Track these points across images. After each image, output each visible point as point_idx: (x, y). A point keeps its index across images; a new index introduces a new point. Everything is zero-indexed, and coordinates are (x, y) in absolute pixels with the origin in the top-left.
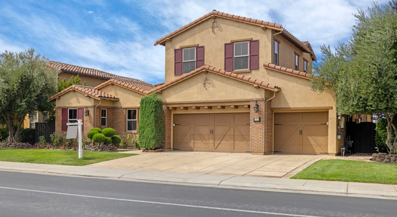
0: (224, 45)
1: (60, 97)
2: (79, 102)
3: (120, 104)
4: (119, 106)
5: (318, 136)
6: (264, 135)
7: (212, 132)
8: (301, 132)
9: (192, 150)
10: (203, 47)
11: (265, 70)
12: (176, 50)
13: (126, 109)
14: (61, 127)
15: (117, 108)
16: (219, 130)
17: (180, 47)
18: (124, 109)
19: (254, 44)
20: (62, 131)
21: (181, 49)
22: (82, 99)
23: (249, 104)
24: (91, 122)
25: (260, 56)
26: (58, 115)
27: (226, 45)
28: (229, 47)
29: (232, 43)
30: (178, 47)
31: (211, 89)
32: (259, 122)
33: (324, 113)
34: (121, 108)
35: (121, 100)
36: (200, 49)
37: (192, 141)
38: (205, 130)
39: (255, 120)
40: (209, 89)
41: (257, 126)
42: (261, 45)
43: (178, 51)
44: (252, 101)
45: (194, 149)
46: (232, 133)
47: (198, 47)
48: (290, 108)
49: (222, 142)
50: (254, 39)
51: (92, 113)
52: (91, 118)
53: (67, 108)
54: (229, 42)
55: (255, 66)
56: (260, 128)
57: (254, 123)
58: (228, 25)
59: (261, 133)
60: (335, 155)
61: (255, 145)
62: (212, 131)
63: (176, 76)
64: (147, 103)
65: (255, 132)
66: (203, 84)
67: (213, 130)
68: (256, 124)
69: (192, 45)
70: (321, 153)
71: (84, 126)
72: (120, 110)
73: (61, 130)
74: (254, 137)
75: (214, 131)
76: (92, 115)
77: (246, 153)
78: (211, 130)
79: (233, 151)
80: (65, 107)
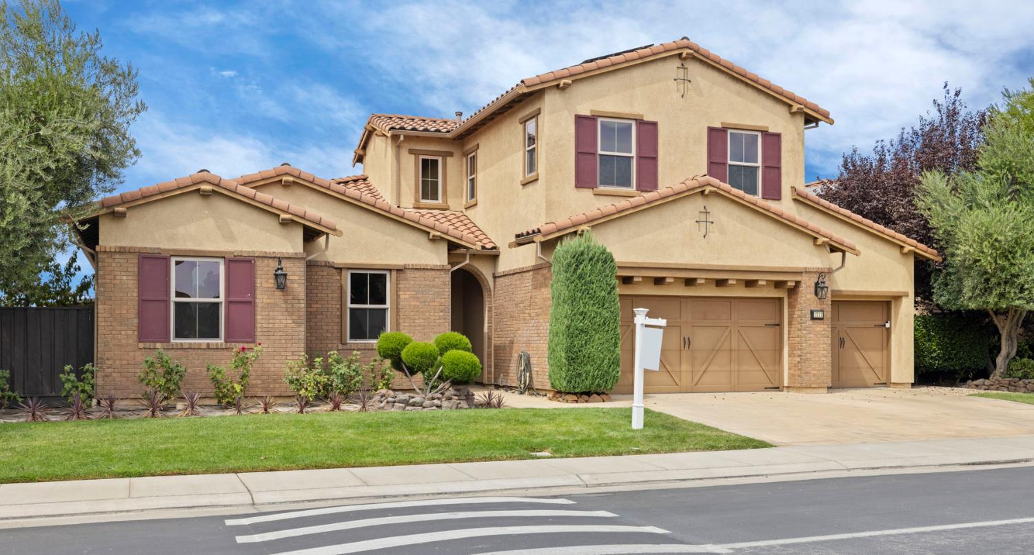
0: (706, 131)
1: (128, 209)
2: (231, 238)
5: (870, 349)
6: (830, 348)
7: (687, 343)
8: (842, 343)
10: (654, 125)
11: (793, 204)
12: (579, 119)
13: (349, 269)
14: (135, 328)
15: (314, 265)
16: (703, 340)
17: (591, 111)
19: (773, 140)
20: (140, 342)
21: (594, 118)
23: (798, 278)
24: (290, 312)
25: (783, 170)
26: (118, 282)
27: (711, 130)
28: (716, 135)
29: (724, 130)
30: (586, 112)
31: (714, 236)
32: (821, 319)
33: (886, 304)
34: (328, 266)
36: (648, 130)
39: (816, 315)
40: (712, 235)
41: (818, 329)
42: (785, 146)
43: (585, 121)
44: (808, 272)
46: (734, 346)
47: (641, 123)
49: (710, 368)
50: (771, 130)
51: (296, 278)
52: (291, 297)
53: (167, 255)
54: (718, 125)
55: (773, 192)
56: (823, 333)
57: (810, 322)
58: (714, 84)
59: (825, 346)
60: (912, 385)
61: (813, 372)
62: (687, 340)
63: (581, 190)
64: (598, 261)
65: (812, 342)
66: (697, 222)
67: (689, 339)
68: (815, 326)
69: (627, 114)
70: (875, 384)
71: (259, 325)
73: (135, 338)
74: (810, 353)
75: (691, 340)
76: (296, 286)
77: (763, 391)
78: (684, 338)
79: (736, 387)
80: (156, 251)
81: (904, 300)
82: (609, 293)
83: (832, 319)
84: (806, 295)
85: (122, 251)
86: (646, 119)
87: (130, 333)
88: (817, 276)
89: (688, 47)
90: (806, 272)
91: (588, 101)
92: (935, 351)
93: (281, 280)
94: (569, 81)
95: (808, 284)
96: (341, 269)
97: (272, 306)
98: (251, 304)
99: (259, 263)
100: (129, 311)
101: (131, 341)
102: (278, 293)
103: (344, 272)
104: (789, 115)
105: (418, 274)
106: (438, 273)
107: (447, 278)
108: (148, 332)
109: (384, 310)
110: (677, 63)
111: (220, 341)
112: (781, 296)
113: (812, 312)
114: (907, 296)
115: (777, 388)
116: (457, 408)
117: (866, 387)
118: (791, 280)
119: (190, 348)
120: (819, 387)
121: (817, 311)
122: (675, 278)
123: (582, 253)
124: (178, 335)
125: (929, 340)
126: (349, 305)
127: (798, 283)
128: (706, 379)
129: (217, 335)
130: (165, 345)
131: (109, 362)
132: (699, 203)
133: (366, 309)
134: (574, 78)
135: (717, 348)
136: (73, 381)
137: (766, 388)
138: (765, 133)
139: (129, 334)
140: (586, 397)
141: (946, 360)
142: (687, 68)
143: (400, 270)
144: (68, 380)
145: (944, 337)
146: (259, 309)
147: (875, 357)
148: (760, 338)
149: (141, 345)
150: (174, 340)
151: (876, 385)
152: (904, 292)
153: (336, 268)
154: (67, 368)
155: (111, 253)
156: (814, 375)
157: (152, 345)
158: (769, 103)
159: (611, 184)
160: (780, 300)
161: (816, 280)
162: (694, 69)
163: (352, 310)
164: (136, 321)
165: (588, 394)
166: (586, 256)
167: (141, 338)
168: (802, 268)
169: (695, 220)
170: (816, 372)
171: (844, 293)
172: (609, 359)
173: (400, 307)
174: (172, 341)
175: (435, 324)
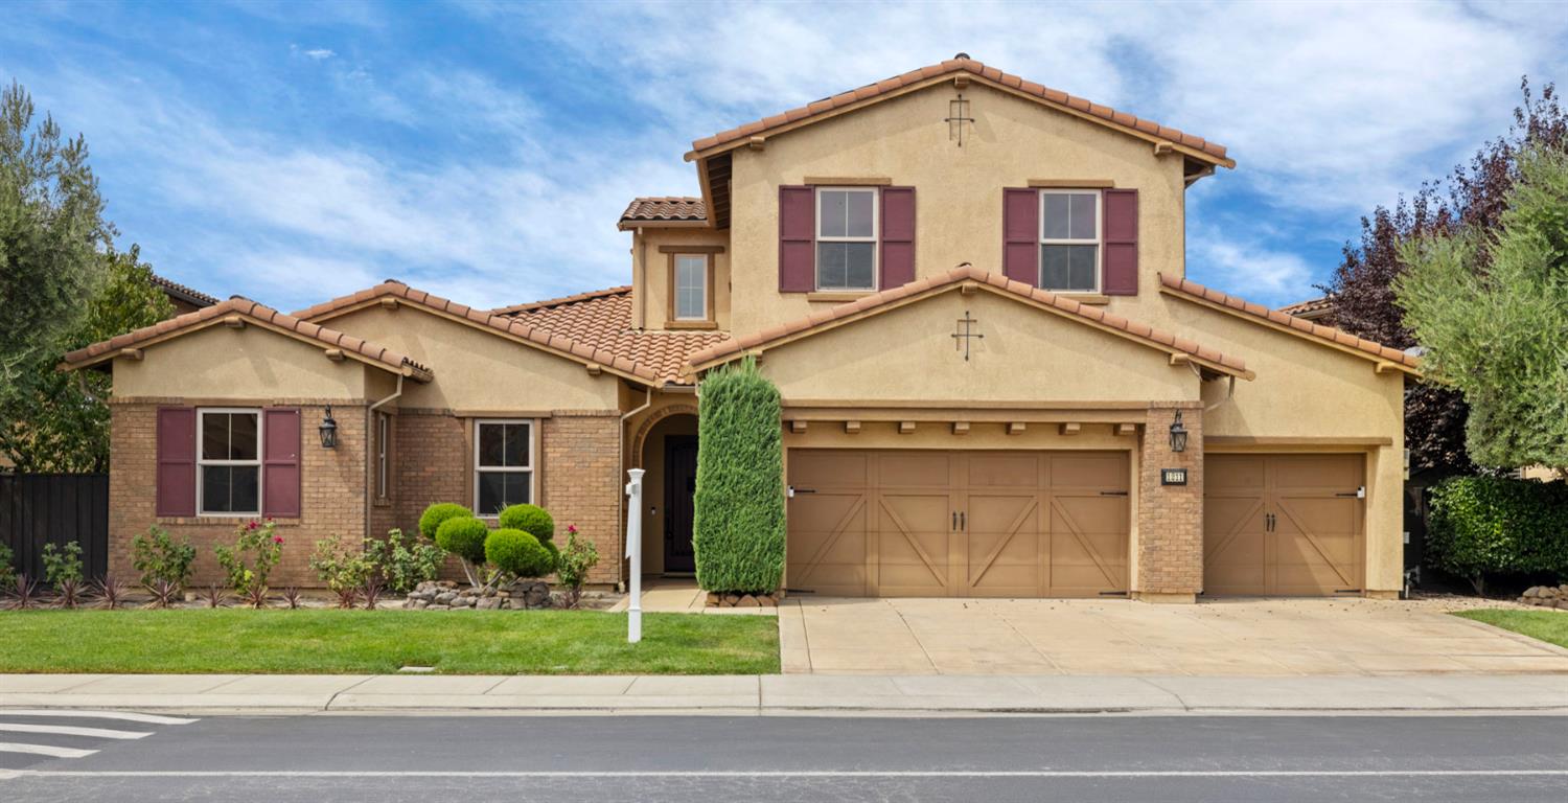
0: (1000, 194)
1: (142, 350)
2: (271, 381)
3: (440, 396)
4: (434, 404)
5: (1327, 534)
6: (1199, 531)
7: (960, 521)
8: (1271, 523)
9: (870, 594)
10: (910, 191)
11: (1160, 302)
12: (785, 191)
13: (474, 418)
14: (154, 499)
15: (428, 414)
16: (987, 515)
17: (806, 179)
18: (462, 419)
19: (1122, 203)
20: (158, 516)
21: (808, 189)
22: (287, 366)
23: (1140, 419)
24: (346, 477)
25: (1143, 247)
26: (132, 441)
27: (1009, 193)
28: (1019, 203)
29: (1032, 191)
30: (795, 178)
31: (984, 356)
32: (1184, 484)
33: (1356, 458)
34: (448, 414)
35: (443, 379)
36: (900, 199)
37: (872, 559)
38: (926, 516)
39: (1170, 477)
40: (980, 355)
41: (1175, 500)
42: (1146, 209)
43: (795, 195)
44: (1156, 409)
45: (883, 589)
46: (1044, 526)
47: (886, 190)
48: (1252, 438)
49: (1001, 560)
50: (1119, 186)
51: (355, 432)
52: (347, 458)
53: (191, 406)
54: (1022, 184)
55: (1123, 282)
56: (1185, 506)
57: (1161, 490)
58: (1015, 120)
59: (1189, 527)
60: (1397, 595)
61: (1165, 569)
62: (958, 517)
63: (788, 295)
64: (747, 399)
65: (1165, 521)
66: (953, 336)
67: (962, 515)
68: (1169, 495)
69: (862, 179)
70: (1337, 591)
71: (305, 495)
72: (438, 425)
73: (154, 511)
74: (1161, 539)
75: (966, 517)
76: (354, 442)
77: (1098, 598)
78: (954, 514)
79: (1047, 590)
80: (179, 402)
81: (1383, 452)
82: (765, 447)
83: (1207, 484)
84: (1157, 443)
85: (139, 403)
86: (896, 183)
87: (147, 505)
88: (1173, 415)
89: (962, 69)
90: (1154, 409)
91: (797, 165)
92: (1499, 538)
93: (331, 436)
94: (761, 138)
95: (1157, 429)
96: (464, 418)
97: (321, 470)
98: (297, 467)
99: (306, 413)
100: (147, 479)
101: (148, 515)
102: (331, 453)
103: (468, 423)
104: (1153, 160)
105: (573, 423)
106: (603, 422)
107: (615, 428)
108: (170, 501)
109: (527, 474)
110: (952, 94)
111: (257, 516)
112: (1126, 447)
113: (1164, 474)
114: (1388, 443)
115: (1123, 594)
116: (500, 607)
117: (1318, 594)
118: (1127, 422)
119: (219, 524)
120: (1177, 594)
121: (1173, 471)
122: (917, 423)
123: (723, 390)
124: (206, 508)
125: (1488, 519)
126: (478, 468)
127: (1140, 428)
128: (991, 577)
129: (254, 509)
130: (189, 520)
131: (123, 541)
132: (958, 307)
133: (501, 473)
134: (768, 134)
135: (1012, 530)
136: (58, 564)
137: (1101, 594)
138: (1109, 191)
139: (145, 506)
140: (733, 599)
141: (1525, 553)
142: (967, 101)
143: (547, 419)
144: (51, 562)
145: (1520, 514)
146: (305, 474)
147: (1337, 547)
148: (1090, 513)
149: (160, 520)
150: (200, 514)
151: (1339, 593)
152: (1382, 439)
153: (458, 418)
154: (48, 547)
155: (125, 405)
156: (1169, 573)
157: (172, 520)
158: (1117, 144)
159: (840, 284)
160: (1127, 453)
161: (1172, 422)
162: (980, 102)
163: (482, 474)
164: (155, 489)
165: (739, 594)
166: (728, 393)
167: (160, 512)
168: (1146, 403)
169: (951, 333)
170: (1171, 569)
171: (1259, 442)
172: (763, 544)
173: (548, 469)
174: (198, 514)
175: (598, 494)
